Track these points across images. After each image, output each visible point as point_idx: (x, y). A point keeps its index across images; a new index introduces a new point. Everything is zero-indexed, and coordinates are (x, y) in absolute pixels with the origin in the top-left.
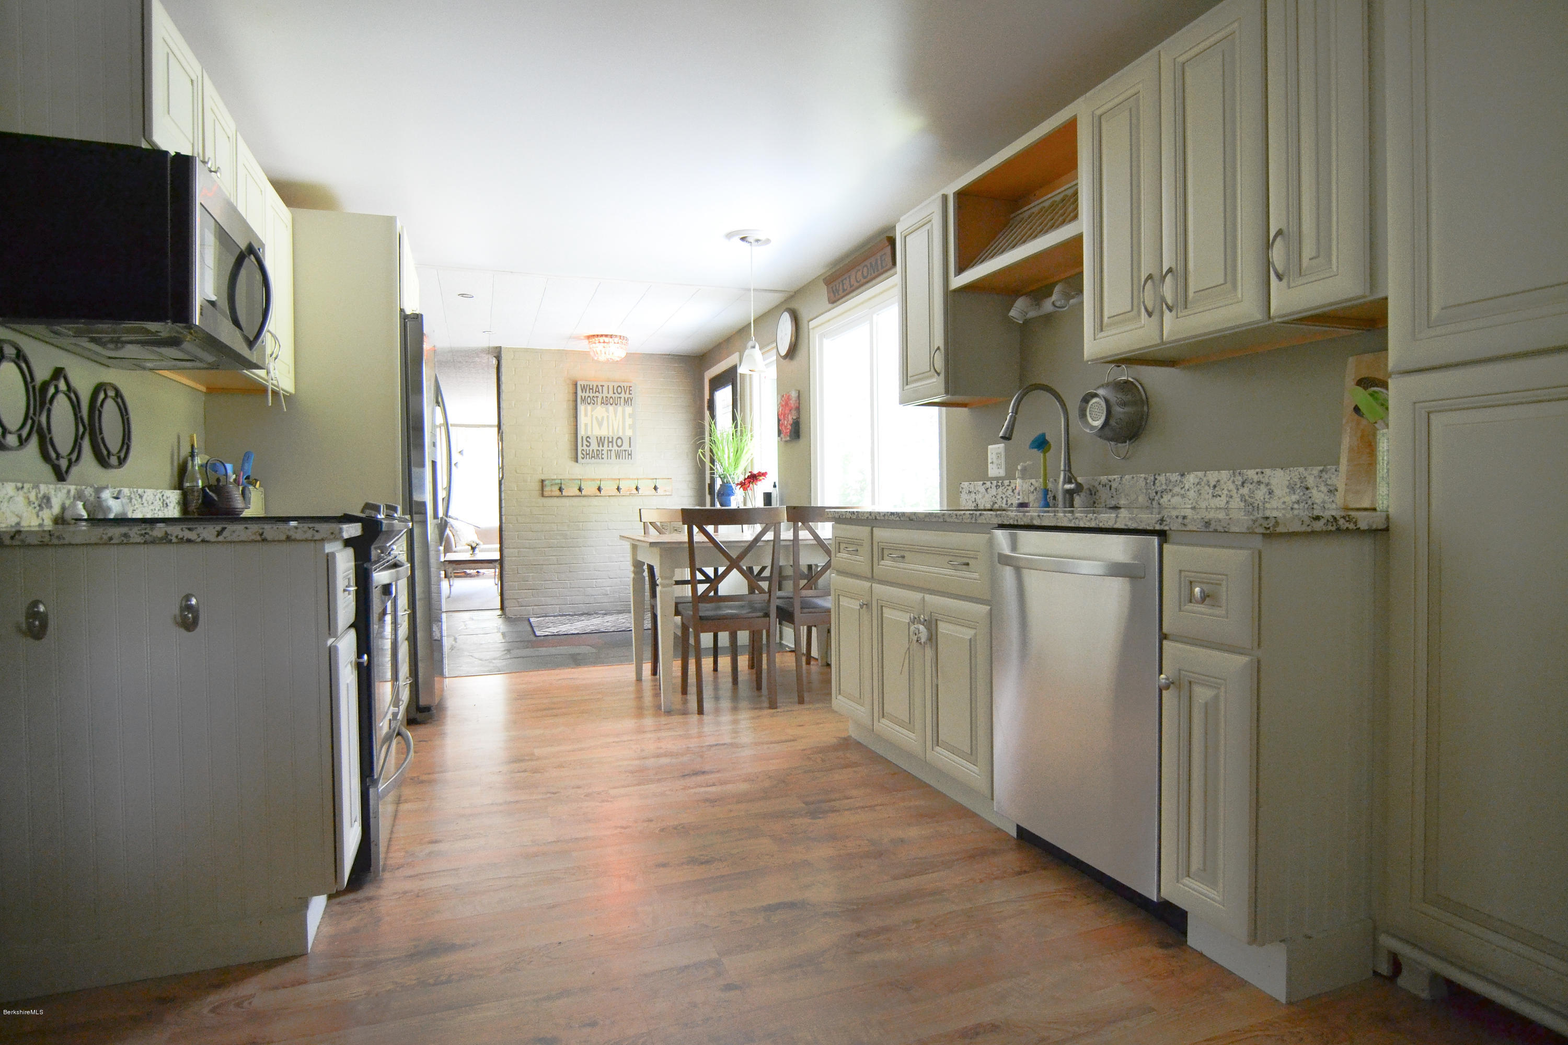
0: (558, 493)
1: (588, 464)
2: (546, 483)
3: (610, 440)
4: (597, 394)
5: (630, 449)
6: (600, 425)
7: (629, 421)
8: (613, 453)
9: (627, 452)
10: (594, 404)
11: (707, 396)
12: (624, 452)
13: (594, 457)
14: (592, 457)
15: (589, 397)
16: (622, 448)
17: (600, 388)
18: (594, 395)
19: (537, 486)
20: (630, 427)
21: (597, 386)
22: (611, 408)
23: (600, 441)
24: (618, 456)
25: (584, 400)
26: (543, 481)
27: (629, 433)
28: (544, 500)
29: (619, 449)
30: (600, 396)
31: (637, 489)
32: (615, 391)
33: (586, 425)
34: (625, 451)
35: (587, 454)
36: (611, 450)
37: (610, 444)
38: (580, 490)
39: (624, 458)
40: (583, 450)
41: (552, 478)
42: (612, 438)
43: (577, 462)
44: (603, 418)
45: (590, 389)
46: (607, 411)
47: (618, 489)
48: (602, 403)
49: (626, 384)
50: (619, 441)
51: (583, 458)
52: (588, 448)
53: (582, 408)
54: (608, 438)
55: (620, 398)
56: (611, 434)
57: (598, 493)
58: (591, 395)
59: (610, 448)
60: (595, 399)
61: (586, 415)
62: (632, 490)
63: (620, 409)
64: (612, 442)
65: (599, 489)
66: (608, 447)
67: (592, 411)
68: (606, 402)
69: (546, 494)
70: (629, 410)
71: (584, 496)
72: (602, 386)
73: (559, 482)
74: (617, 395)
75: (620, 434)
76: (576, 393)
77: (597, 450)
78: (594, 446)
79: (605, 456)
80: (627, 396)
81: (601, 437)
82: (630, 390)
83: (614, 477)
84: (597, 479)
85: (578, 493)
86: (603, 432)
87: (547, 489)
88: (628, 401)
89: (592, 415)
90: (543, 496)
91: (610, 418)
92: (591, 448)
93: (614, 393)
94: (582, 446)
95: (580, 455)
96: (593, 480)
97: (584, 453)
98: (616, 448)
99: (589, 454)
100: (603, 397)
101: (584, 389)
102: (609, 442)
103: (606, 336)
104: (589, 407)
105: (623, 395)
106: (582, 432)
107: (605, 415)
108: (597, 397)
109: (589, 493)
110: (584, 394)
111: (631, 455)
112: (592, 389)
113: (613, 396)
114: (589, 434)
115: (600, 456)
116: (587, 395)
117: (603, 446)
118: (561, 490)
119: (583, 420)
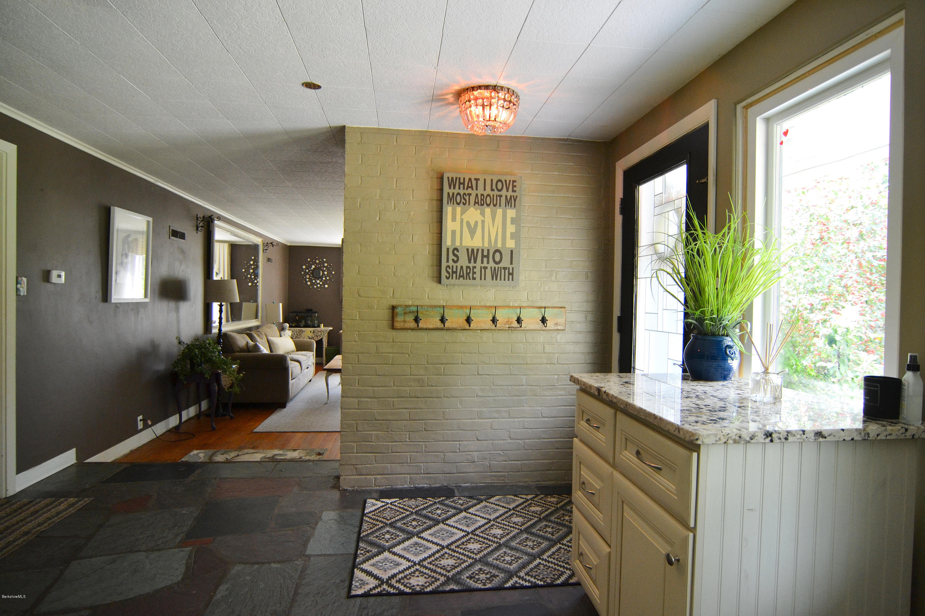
0: (413, 325)
1: (454, 285)
2: (399, 310)
3: (485, 253)
4: (470, 191)
5: (511, 267)
6: (472, 232)
7: (511, 229)
8: (488, 271)
9: (507, 271)
10: (464, 204)
11: (619, 193)
12: (503, 271)
13: (463, 276)
14: (460, 276)
15: (458, 194)
16: (502, 265)
17: (474, 183)
18: (467, 192)
19: (385, 314)
20: (513, 236)
21: (470, 179)
22: (488, 210)
23: (472, 254)
24: (495, 275)
25: (452, 199)
26: (393, 308)
27: (511, 244)
28: (394, 333)
29: (497, 266)
30: (474, 193)
31: (519, 320)
32: (494, 187)
33: (454, 232)
34: (505, 268)
35: (453, 272)
36: (485, 268)
37: (485, 260)
38: (443, 320)
39: (503, 278)
40: (448, 266)
41: (407, 304)
42: (488, 250)
43: (440, 282)
44: (476, 223)
45: (460, 183)
46: (483, 214)
47: (494, 320)
48: (475, 203)
49: (508, 178)
50: (497, 255)
51: (448, 278)
52: (455, 265)
53: (448, 210)
54: (483, 250)
55: (501, 196)
56: (486, 245)
57: (467, 327)
58: (462, 192)
59: (485, 264)
60: (467, 198)
61: (454, 219)
62: (512, 322)
63: (499, 211)
64: (488, 256)
65: (468, 320)
66: (482, 262)
67: (462, 213)
68: (481, 202)
69: (397, 325)
70: (511, 213)
71: (449, 329)
72: (477, 180)
73: (415, 309)
74: (496, 193)
75: (499, 245)
76: (441, 190)
77: (468, 267)
78: (463, 261)
79: (477, 276)
80: (510, 193)
81: (473, 250)
82: (514, 186)
83: (488, 304)
84: (466, 307)
85: (440, 325)
86: (476, 243)
87: (399, 319)
88: (511, 202)
89: (462, 220)
90: (393, 327)
91: (486, 224)
92: (459, 264)
93: (492, 190)
94: (448, 261)
95: (444, 274)
96: (461, 307)
97: (450, 271)
98: (492, 264)
99: (456, 272)
100: (477, 195)
101: (452, 183)
102: (483, 256)
103: (487, 87)
104: (459, 209)
105: (504, 192)
106: (448, 242)
107: (479, 218)
108: (470, 195)
109: (455, 326)
110: (451, 191)
111: (512, 274)
112: (463, 184)
113: (491, 193)
114: (458, 244)
115: (471, 275)
116: (456, 191)
117: (475, 262)
118: (417, 320)
119: (450, 225)
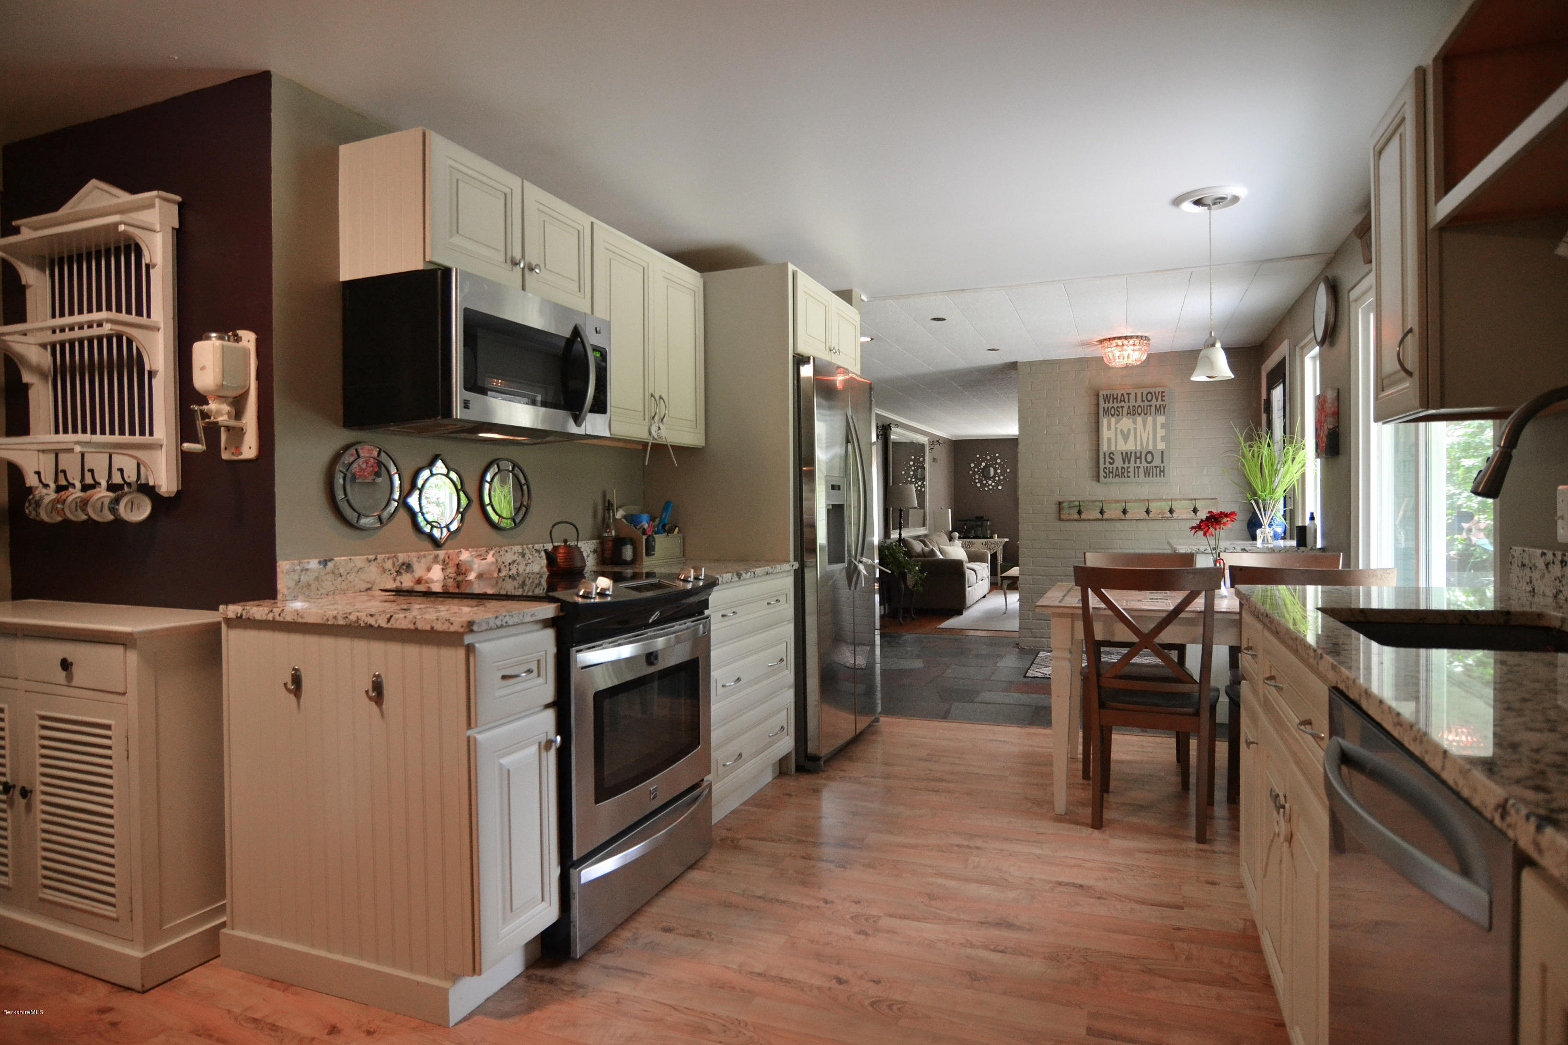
0: (1076, 516)
1: (1112, 483)
2: (1065, 505)
3: (1138, 455)
4: (1123, 404)
5: (1162, 465)
6: (1126, 438)
7: (1161, 432)
8: (1141, 470)
9: (1158, 469)
10: (1118, 415)
11: (1264, 396)
12: (1154, 469)
13: (1118, 475)
14: (1116, 476)
15: (1113, 407)
16: (1153, 464)
17: (1126, 397)
18: (1120, 405)
19: (1055, 508)
20: (1163, 438)
21: (1123, 394)
22: (1139, 419)
23: (1126, 456)
24: (1147, 473)
25: (1106, 411)
26: (1060, 503)
27: (1161, 446)
28: (1061, 523)
29: (1149, 465)
30: (1126, 405)
31: (1171, 511)
32: (1144, 399)
33: (1109, 440)
34: (1156, 467)
35: (1110, 472)
36: (1138, 467)
37: (1138, 460)
38: (1102, 512)
39: (1155, 475)
40: (1106, 468)
41: (1072, 499)
42: (1141, 453)
43: (1098, 481)
44: (1129, 430)
45: (1114, 398)
46: (1135, 422)
47: (1148, 512)
48: (1128, 414)
49: (1158, 390)
50: (1149, 456)
51: (1105, 477)
52: (1111, 466)
53: (1104, 422)
54: (1136, 453)
55: (1151, 406)
56: (1139, 448)
57: (1123, 517)
58: (1115, 405)
59: (1138, 465)
60: (1120, 410)
61: (1109, 428)
62: (1164, 513)
63: (1150, 419)
64: (1140, 458)
65: (1124, 512)
66: (1136, 463)
67: (1116, 423)
68: (1133, 412)
69: (1062, 517)
70: (1161, 419)
71: (1107, 520)
72: (1129, 394)
73: (1077, 504)
74: (1147, 403)
75: (1151, 448)
76: (1098, 404)
77: (1122, 468)
78: (1119, 463)
79: (1131, 474)
80: (1159, 402)
81: (1127, 453)
82: (1163, 396)
83: (1142, 498)
84: (1122, 501)
85: (1099, 516)
86: (1129, 446)
87: (1065, 511)
88: (1160, 410)
89: (1116, 428)
90: (1060, 519)
91: (1138, 431)
92: (1114, 466)
93: (1143, 401)
94: (1105, 464)
95: (1102, 474)
96: (1118, 501)
97: (1107, 471)
98: (1144, 464)
99: (1112, 472)
100: (1129, 407)
101: (1107, 399)
102: (1136, 458)
103: (1120, 338)
104: (1113, 420)
105: (1154, 402)
106: (1104, 447)
107: (1132, 426)
108: (1122, 407)
109: (1113, 517)
110: (1106, 406)
111: (1163, 471)
112: (1117, 398)
113: (1142, 404)
114: (1113, 449)
115: (1126, 474)
116: (1111, 405)
117: (1129, 463)
118: (1079, 512)
119: (1106, 433)
